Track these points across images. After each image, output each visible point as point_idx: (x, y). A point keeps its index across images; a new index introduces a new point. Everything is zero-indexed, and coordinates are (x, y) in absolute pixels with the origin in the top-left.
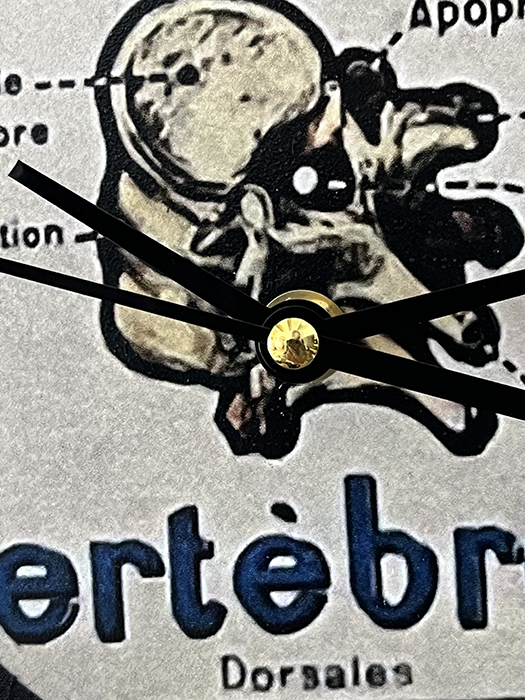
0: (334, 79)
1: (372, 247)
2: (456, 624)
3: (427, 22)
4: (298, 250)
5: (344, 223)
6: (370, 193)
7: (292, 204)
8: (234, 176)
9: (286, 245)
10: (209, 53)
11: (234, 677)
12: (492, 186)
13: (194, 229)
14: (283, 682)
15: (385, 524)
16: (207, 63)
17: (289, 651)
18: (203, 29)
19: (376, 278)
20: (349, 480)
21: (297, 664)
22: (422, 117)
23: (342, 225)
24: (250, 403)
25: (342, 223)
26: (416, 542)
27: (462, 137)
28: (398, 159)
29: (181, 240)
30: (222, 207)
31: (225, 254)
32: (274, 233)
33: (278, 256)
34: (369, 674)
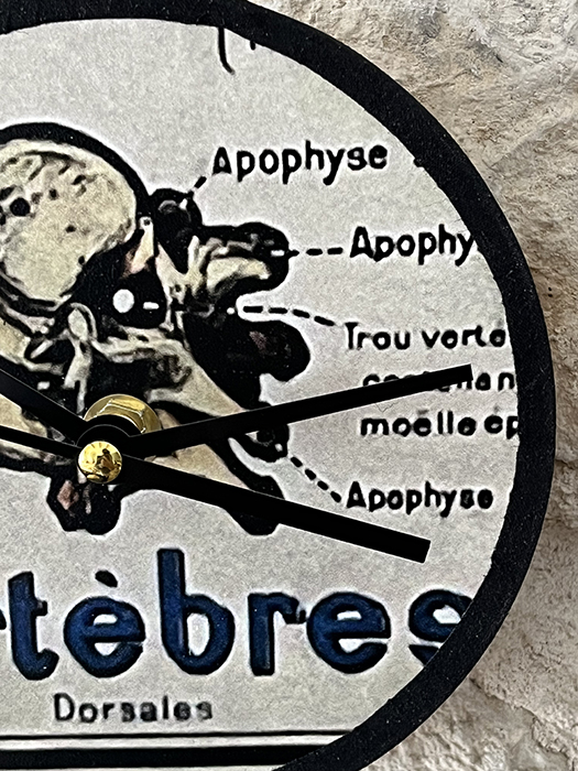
0: (148, 215)
1: (181, 359)
2: (249, 671)
3: (227, 169)
4: (118, 360)
5: (157, 338)
6: (179, 314)
7: (113, 320)
8: (62, 296)
9: (108, 355)
10: (38, 190)
11: (65, 712)
12: (283, 311)
13: (27, 340)
14: (106, 716)
15: (190, 590)
16: (36, 197)
17: (110, 691)
18: (32, 168)
19: (185, 386)
20: (161, 553)
21: (117, 701)
22: (224, 251)
23: (155, 340)
24: (77, 487)
25: (156, 338)
26: (216, 604)
27: (258, 269)
28: (203, 286)
29: (17, 349)
30: (51, 322)
31: (55, 363)
32: (96, 344)
33: (100, 364)
34: (177, 709)
